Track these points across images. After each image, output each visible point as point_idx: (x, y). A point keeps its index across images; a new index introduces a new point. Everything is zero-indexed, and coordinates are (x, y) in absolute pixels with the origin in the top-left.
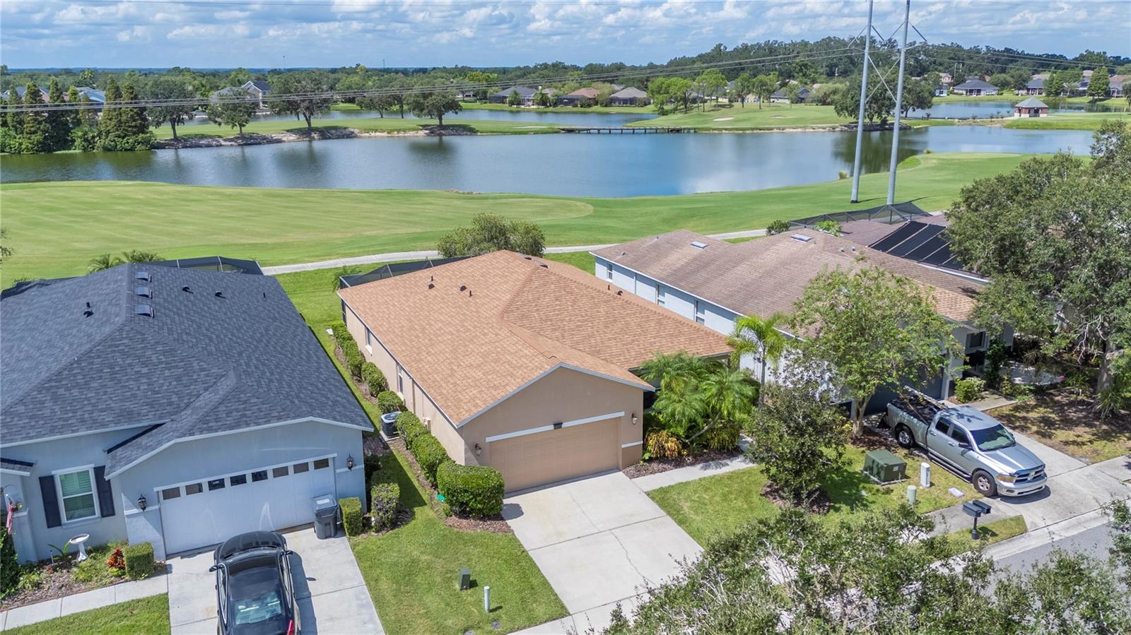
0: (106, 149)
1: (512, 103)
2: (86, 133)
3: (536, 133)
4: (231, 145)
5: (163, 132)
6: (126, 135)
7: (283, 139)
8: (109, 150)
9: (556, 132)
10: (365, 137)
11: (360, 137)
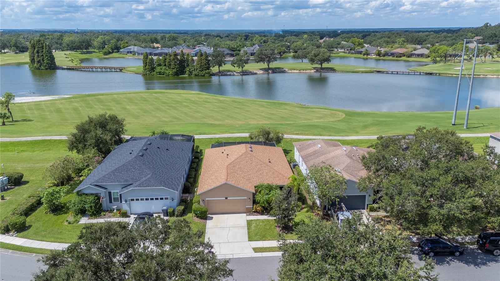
0: (196, 75)
1: (364, 55)
2: (190, 69)
3: (363, 72)
4: (238, 75)
5: (215, 69)
6: (202, 70)
7: (258, 73)
8: (197, 76)
9: (372, 72)
10: (290, 73)
11: (288, 72)
